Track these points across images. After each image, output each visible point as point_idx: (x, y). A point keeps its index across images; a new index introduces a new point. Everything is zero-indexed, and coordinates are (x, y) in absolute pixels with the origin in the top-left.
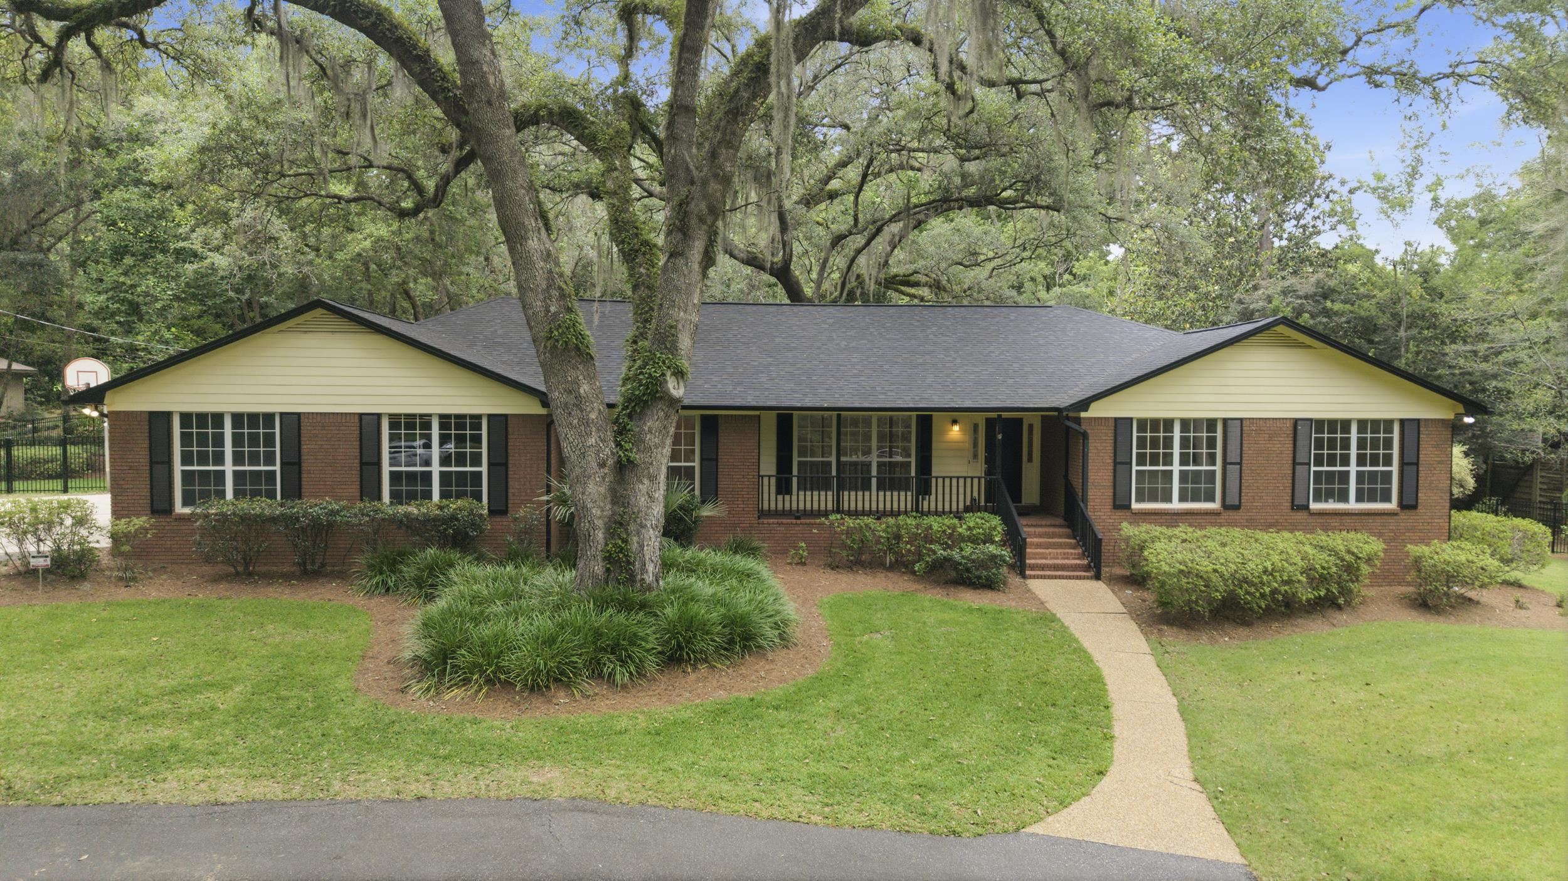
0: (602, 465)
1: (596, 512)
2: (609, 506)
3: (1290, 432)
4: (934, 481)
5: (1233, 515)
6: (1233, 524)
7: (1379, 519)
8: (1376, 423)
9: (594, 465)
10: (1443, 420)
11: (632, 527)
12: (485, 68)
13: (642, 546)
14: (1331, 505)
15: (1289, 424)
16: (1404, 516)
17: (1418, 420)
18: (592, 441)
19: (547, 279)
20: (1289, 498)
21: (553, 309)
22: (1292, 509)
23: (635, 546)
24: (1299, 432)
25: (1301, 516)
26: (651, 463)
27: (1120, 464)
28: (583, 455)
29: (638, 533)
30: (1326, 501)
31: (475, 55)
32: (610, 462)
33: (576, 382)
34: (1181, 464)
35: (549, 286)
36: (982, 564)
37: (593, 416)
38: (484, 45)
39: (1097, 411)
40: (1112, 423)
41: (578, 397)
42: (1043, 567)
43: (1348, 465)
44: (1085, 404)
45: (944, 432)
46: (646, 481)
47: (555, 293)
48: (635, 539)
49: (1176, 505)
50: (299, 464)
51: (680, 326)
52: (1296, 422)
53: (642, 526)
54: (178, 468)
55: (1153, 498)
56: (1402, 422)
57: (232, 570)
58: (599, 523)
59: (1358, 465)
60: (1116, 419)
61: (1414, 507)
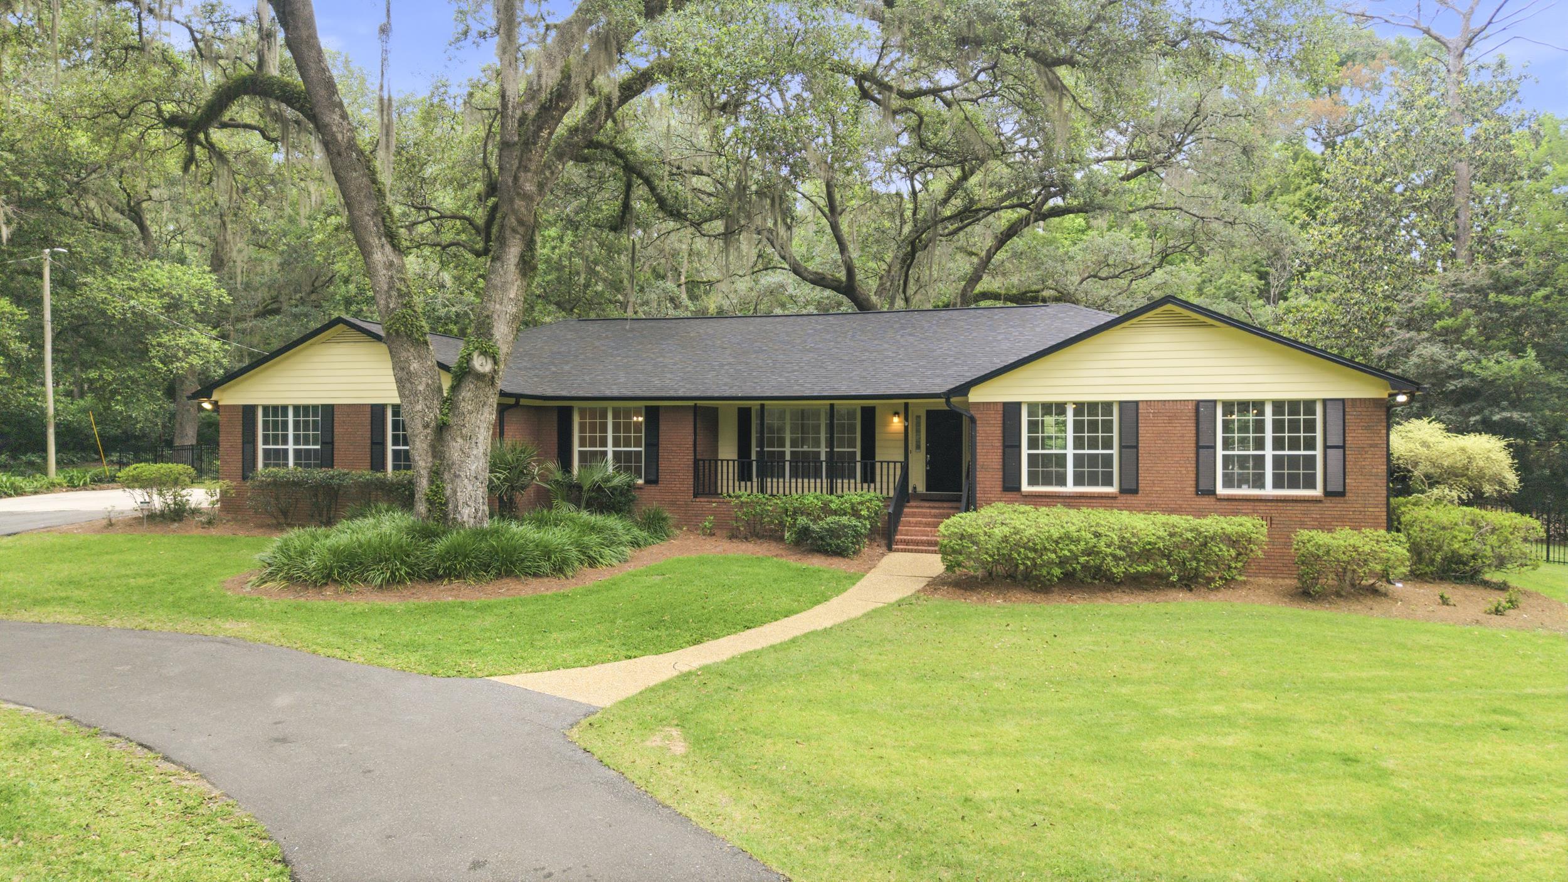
0: (426, 426)
1: (422, 463)
2: (430, 459)
3: (1192, 414)
4: (878, 465)
5: (1130, 499)
6: (1130, 508)
7: (1299, 506)
8: (1294, 405)
9: (420, 426)
10: (1373, 399)
11: (446, 476)
12: (334, 129)
13: (455, 492)
14: (1245, 491)
15: (1191, 407)
16: (1328, 503)
17: (1343, 400)
18: (419, 407)
19: (389, 283)
20: (1193, 483)
21: (391, 306)
22: (1197, 494)
23: (448, 492)
24: (1201, 414)
25: (1206, 501)
26: (464, 426)
27: (1011, 446)
28: (412, 419)
29: (452, 481)
30: (1239, 486)
31: (327, 120)
32: (433, 424)
33: (407, 361)
34: (1075, 448)
35: (390, 288)
36: (832, 532)
37: (421, 388)
38: (334, 112)
39: (976, 396)
40: (1000, 408)
41: (409, 373)
42: (907, 543)
43: (1263, 448)
44: (963, 389)
45: (886, 424)
46: (459, 440)
47: (394, 293)
48: (450, 486)
49: (1070, 488)
50: (332, 443)
51: (495, 316)
52: (1198, 403)
53: (457, 476)
54: (261, 446)
55: (1047, 482)
56: (1325, 402)
57: (274, 521)
58: (424, 472)
59: (1274, 449)
60: (1005, 404)
61: (1342, 494)
